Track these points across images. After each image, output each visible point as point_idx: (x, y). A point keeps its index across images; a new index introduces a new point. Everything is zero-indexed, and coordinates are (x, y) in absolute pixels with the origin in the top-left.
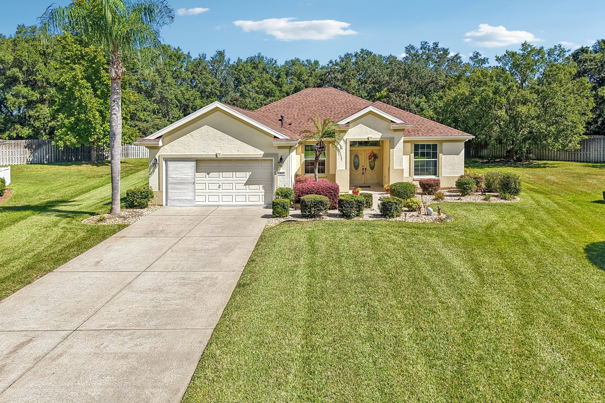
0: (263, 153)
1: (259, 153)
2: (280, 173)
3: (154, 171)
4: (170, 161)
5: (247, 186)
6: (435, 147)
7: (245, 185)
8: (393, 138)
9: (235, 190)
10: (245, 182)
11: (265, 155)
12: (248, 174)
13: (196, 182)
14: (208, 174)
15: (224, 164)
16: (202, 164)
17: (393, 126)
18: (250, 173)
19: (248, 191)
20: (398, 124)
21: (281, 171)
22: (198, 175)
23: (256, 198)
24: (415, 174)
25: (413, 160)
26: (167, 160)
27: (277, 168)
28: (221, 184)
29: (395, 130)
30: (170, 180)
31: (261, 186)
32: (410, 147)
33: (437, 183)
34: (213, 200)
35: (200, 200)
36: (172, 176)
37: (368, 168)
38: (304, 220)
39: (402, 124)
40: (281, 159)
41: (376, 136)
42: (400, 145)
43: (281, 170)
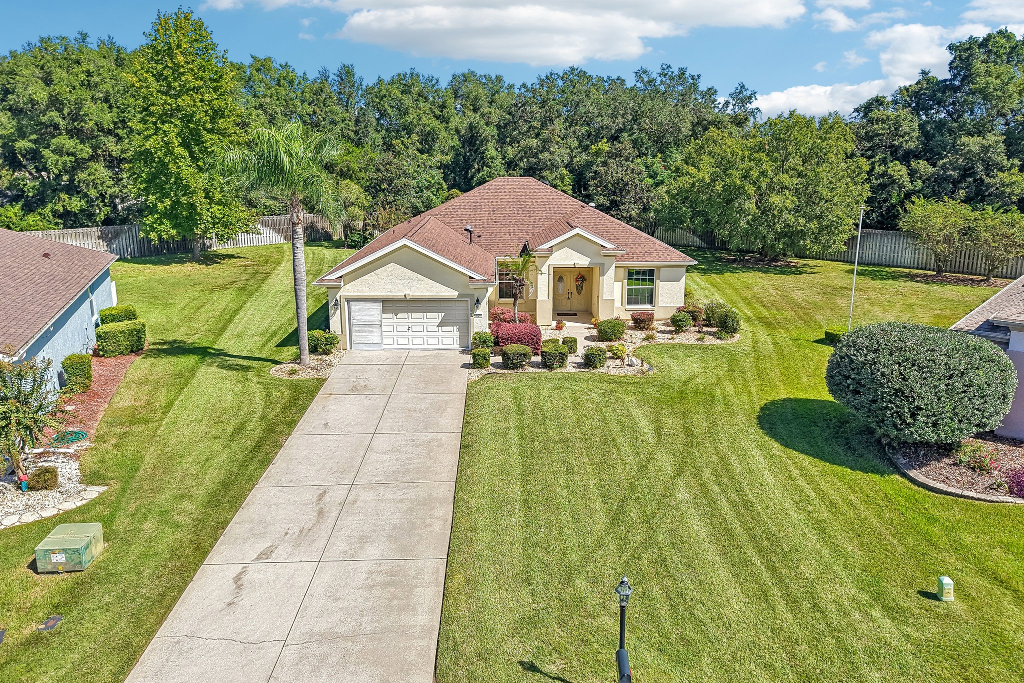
0: (457, 293)
1: (454, 294)
2: (477, 315)
3: (335, 313)
4: (352, 301)
5: (440, 328)
6: (651, 272)
7: (438, 326)
8: (604, 264)
9: (426, 333)
11: (460, 296)
12: (441, 315)
13: (383, 324)
14: (396, 315)
15: (415, 305)
16: (389, 305)
17: (603, 252)
18: (443, 314)
19: (441, 333)
20: (608, 249)
22: (384, 316)
23: (450, 341)
24: (629, 303)
25: (626, 287)
26: (349, 301)
27: (473, 311)
28: (410, 326)
29: (606, 256)
30: (354, 322)
31: (455, 328)
32: (623, 273)
33: (651, 318)
34: (402, 343)
35: (388, 343)
36: (356, 318)
37: (575, 291)
38: (506, 372)
39: (613, 249)
40: (478, 300)
41: (583, 261)
42: (611, 272)
43: (478, 312)
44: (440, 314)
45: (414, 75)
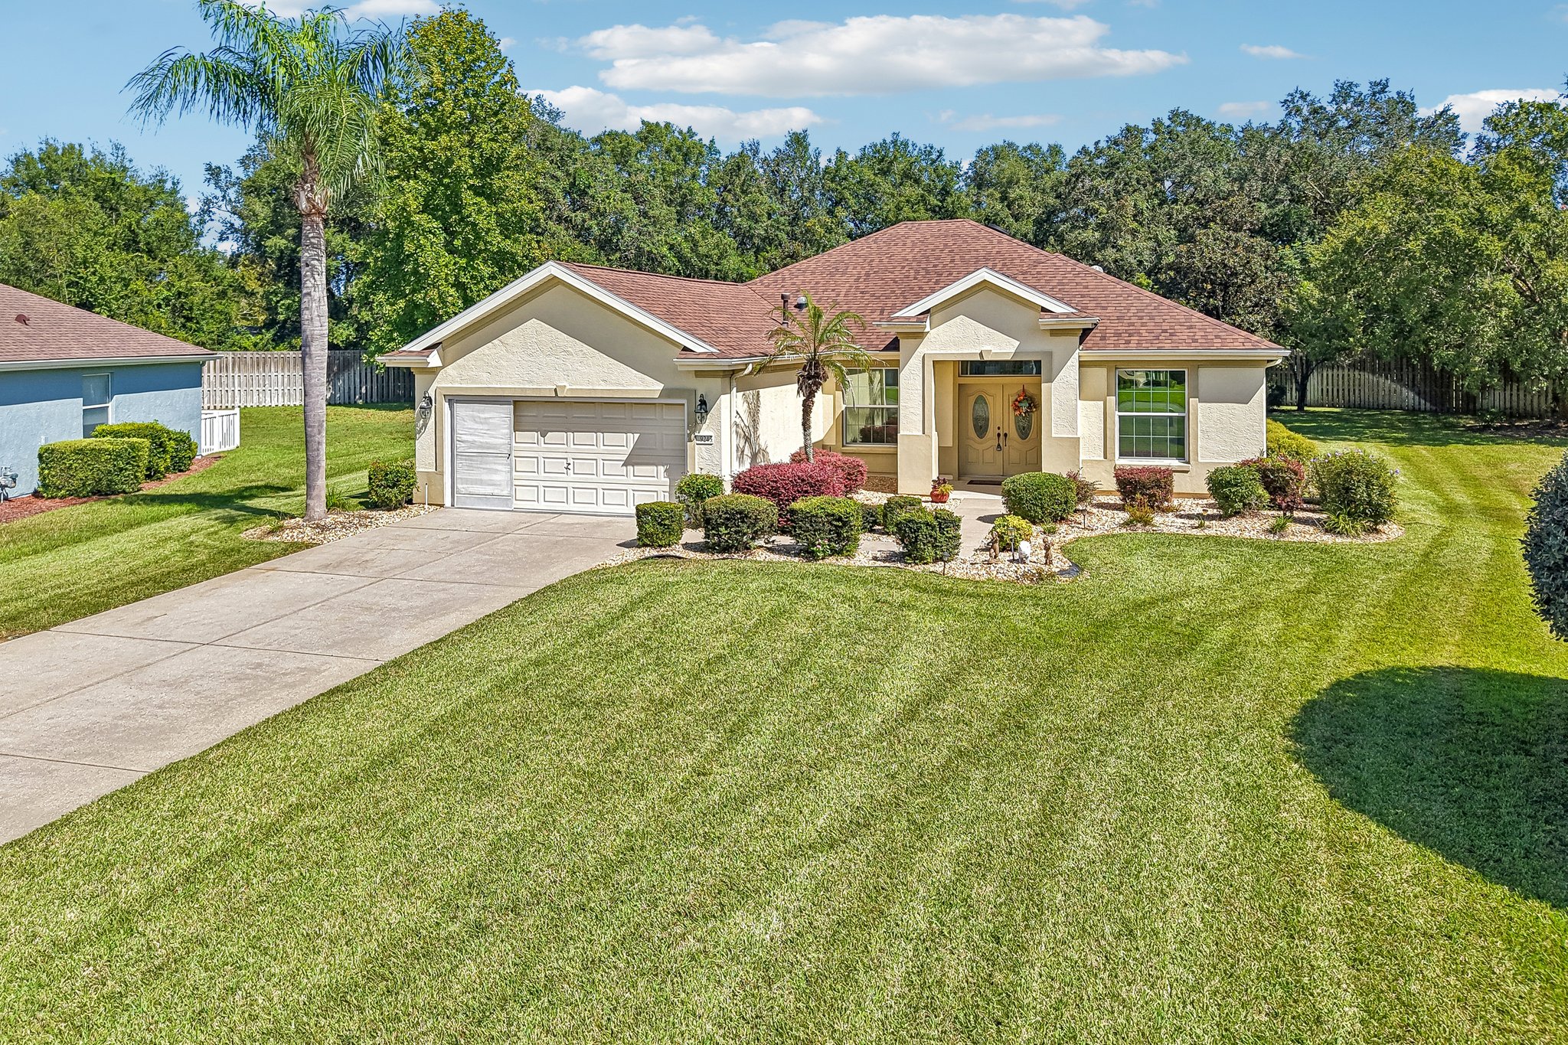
0: (660, 386)
1: (650, 387)
2: (702, 438)
3: (425, 425)
4: (458, 402)
5: (630, 468)
6: (1178, 377)
7: (626, 464)
8: (1050, 354)
9: (602, 477)
10: (624, 458)
11: (665, 393)
12: (632, 438)
13: (514, 454)
14: (543, 436)
15: (578, 413)
16: (529, 413)
17: (1046, 321)
18: (637, 436)
19: (631, 479)
20: (1057, 316)
21: (703, 433)
22: (517, 436)
25: (1115, 414)
26: (453, 400)
27: (694, 425)
28: (571, 461)
29: (1054, 333)
30: (460, 447)
31: (662, 469)
32: (1100, 377)
34: (554, 500)
35: (525, 498)
36: (464, 438)
37: (1013, 433)
38: (699, 556)
39: (1067, 315)
40: (703, 403)
41: (1002, 347)
42: (1069, 372)
43: (704, 431)
44: (630, 435)
45: (900, 145)
